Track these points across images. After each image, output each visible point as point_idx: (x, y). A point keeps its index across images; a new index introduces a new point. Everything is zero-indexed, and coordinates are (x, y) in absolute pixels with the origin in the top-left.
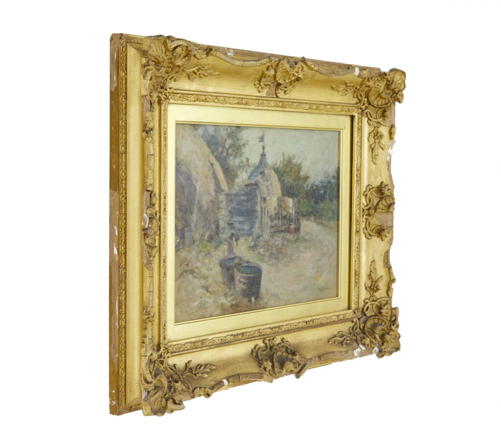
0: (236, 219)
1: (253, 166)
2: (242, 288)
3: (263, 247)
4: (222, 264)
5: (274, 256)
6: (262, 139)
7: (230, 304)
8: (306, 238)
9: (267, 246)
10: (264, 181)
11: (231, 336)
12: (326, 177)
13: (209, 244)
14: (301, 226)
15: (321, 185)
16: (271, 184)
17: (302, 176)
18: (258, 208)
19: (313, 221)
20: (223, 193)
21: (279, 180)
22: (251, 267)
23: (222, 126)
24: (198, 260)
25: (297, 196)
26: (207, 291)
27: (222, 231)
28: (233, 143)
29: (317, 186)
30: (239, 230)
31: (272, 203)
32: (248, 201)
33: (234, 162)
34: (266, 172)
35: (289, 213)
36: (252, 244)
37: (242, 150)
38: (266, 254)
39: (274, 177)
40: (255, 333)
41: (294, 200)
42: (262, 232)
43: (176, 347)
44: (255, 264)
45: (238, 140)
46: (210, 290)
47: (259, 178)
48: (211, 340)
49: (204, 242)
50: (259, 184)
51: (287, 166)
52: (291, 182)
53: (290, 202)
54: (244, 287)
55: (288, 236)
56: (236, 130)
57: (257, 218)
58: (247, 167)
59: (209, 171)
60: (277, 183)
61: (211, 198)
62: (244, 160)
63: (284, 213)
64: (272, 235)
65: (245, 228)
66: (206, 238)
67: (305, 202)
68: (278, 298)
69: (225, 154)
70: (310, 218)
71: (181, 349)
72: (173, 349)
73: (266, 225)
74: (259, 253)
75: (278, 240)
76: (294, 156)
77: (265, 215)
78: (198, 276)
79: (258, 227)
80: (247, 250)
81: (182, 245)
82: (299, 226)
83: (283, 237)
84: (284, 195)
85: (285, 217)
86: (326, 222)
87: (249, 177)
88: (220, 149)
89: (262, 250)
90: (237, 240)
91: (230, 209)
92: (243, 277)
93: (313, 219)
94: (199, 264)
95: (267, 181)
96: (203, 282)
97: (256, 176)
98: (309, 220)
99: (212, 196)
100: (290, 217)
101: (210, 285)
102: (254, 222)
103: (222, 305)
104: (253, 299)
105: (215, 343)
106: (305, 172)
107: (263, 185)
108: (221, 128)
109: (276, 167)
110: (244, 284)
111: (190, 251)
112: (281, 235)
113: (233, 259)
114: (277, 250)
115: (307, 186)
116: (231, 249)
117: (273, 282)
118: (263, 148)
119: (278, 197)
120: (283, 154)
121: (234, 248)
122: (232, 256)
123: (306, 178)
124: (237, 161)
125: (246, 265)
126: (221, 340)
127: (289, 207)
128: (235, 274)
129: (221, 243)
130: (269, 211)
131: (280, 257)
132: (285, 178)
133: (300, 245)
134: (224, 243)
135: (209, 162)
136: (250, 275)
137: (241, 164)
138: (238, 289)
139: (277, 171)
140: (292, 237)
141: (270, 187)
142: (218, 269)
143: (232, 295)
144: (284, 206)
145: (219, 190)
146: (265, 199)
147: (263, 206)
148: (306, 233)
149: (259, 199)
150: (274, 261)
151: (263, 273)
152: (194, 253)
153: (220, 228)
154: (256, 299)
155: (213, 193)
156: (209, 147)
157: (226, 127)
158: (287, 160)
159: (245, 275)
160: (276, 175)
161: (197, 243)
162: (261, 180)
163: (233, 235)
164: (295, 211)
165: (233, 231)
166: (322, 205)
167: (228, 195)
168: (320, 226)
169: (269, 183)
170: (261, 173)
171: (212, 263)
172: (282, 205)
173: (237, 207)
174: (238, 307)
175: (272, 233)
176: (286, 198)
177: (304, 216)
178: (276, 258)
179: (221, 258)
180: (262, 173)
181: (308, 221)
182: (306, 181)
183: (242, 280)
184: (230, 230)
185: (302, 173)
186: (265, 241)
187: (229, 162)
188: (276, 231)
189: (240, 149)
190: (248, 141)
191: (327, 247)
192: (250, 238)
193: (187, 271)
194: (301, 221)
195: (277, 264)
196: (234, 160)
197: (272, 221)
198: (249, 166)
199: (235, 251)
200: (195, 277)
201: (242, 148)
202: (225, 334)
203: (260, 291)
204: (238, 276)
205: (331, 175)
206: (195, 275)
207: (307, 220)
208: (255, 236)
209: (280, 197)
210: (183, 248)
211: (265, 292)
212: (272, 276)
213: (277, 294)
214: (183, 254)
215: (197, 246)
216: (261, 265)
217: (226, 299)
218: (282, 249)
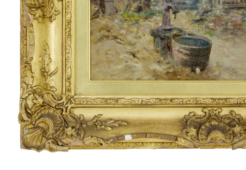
2: (183, 58)
3: (213, 21)
4: (155, 34)
5: (229, 32)
7: (165, 72)
9: (218, 20)
11: (156, 99)
13: (136, 15)
22: (195, 40)
24: (122, 28)
26: (134, 56)
27: (154, 3)
36: (198, 18)
38: (217, 29)
40: (190, 101)
42: (212, 7)
43: (83, 100)
44: (202, 37)
46: (138, 55)
48: (130, 99)
49: (130, 12)
54: (185, 58)
64: (227, 11)
66: (133, 9)
68: (235, 73)
71: (89, 103)
72: (80, 101)
74: (207, 27)
78: (123, 42)
79: (206, 3)
80: (190, 23)
81: (102, 13)
89: (211, 24)
90: (175, 13)
92: (185, 49)
94: (123, 32)
96: (129, 48)
101: (138, 52)
103: (154, 71)
104: (198, 70)
105: (133, 103)
110: (188, 55)
111: (113, 20)
112: (241, 12)
113: (170, 30)
114: (235, 25)
116: (166, 21)
117: (228, 57)
122: (168, 27)
125: (189, 37)
126: (142, 101)
128: (172, 44)
129: (153, 14)
131: (239, 33)
134: (158, 14)
136: (194, 47)
138: (176, 59)
142: (149, 38)
143: (168, 63)
150: (230, 36)
151: (213, 46)
152: (116, 21)
154: (202, 70)
159: (187, 47)
161: (120, 13)
163: (169, 8)
165: (170, 4)
171: (140, 32)
174: (176, 75)
175: (226, 9)
178: (232, 33)
179: (153, 28)
183: (182, 50)
184: (165, 3)
186: (216, 16)
188: (232, 7)
192: (195, 12)
193: (107, 37)
195: (234, 40)
199: (172, 23)
200: (118, 43)
202: (148, 97)
203: (208, 63)
204: (176, 46)
206: (119, 41)
208: (201, 11)
210: (103, 16)
211: (215, 65)
212: (226, 51)
213: (233, 69)
214: (103, 21)
215: (121, 15)
216: (210, 38)
217: (160, 66)
218: (241, 25)
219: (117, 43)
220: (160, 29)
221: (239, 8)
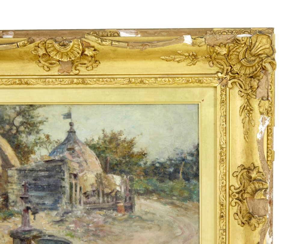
0: (33, 193)
1: (56, 142)
3: (74, 222)
4: (14, 235)
5: (91, 233)
6: (68, 116)
8: (144, 217)
9: (79, 221)
10: (73, 157)
12: (178, 154)
14: (135, 205)
15: (168, 163)
16: (86, 161)
17: (135, 153)
18: (66, 184)
19: (156, 201)
20: (13, 168)
21: (98, 157)
23: (7, 105)
25: (128, 173)
27: (12, 204)
28: (25, 120)
29: (162, 164)
30: (38, 204)
31: (86, 180)
32: (49, 177)
33: (27, 139)
34: (77, 148)
35: (115, 191)
36: (58, 218)
37: (38, 127)
38: (78, 230)
39: (90, 153)
41: (122, 177)
42: (72, 208)
45: (32, 117)
47: (66, 154)
50: (66, 160)
51: (110, 142)
52: (118, 159)
53: (117, 179)
55: (114, 214)
56: (29, 108)
57: (64, 193)
58: (48, 144)
60: (94, 159)
62: (43, 136)
63: (107, 191)
65: (47, 202)
67: (141, 180)
69: (14, 132)
70: (151, 197)
73: (78, 201)
74: (68, 228)
75: (98, 217)
76: (120, 133)
77: (76, 191)
79: (66, 203)
80: (50, 224)
82: (132, 204)
83: (105, 215)
84: (106, 172)
85: (108, 195)
86: (178, 203)
87: (51, 154)
88: (7, 127)
89: (72, 225)
90: (34, 214)
91: (23, 184)
95: (79, 157)
97: (62, 153)
98: (149, 199)
100: (116, 194)
102: (60, 198)
106: (141, 149)
107: (72, 161)
108: (7, 108)
109: (92, 143)
112: (103, 212)
113: (29, 231)
114: (96, 227)
115: (145, 164)
116: (25, 222)
118: (71, 124)
119: (97, 174)
120: (103, 131)
121: (31, 222)
122: (27, 228)
123: (143, 155)
124: (32, 138)
127: (116, 185)
129: (11, 215)
130: (82, 187)
131: (101, 234)
132: (107, 155)
133: (135, 224)
134: (16, 215)
137: (38, 141)
139: (93, 147)
140: (120, 215)
141: (84, 164)
142: (8, 239)
144: (106, 183)
146: (75, 176)
147: (74, 182)
148: (144, 213)
149: (66, 175)
150: (92, 238)
153: (10, 201)
157: (15, 106)
158: (110, 136)
160: (93, 152)
162: (69, 157)
163: (28, 208)
164: (126, 189)
165: (29, 205)
166: (171, 183)
167: (20, 170)
168: (168, 207)
169: (82, 159)
170: (69, 149)
172: (104, 182)
173: (33, 182)
175: (88, 209)
176: (110, 175)
177: (139, 194)
178: (94, 235)
179: (11, 229)
180: (72, 150)
182: (142, 158)
184: (24, 203)
185: (136, 150)
186: (77, 217)
187: (21, 139)
189: (36, 126)
190: (47, 118)
191: (181, 229)
192: (54, 213)
194: (136, 199)
195: (96, 241)
196: (27, 137)
197: (87, 197)
198: (50, 143)
201: (38, 125)
205: (185, 152)
207: (146, 199)
208: (61, 212)
209: (100, 174)
216: (71, 240)
218: (104, 226)
220: (19, 231)
221: (101, 209)
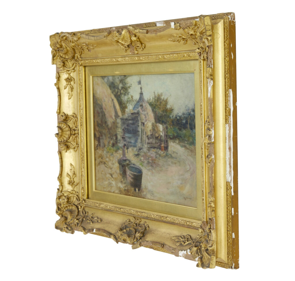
0: (127, 135)
1: (136, 101)
2: (131, 181)
3: (143, 156)
4: (119, 162)
5: (150, 164)
6: (140, 83)
7: (124, 189)
8: (173, 155)
9: (145, 156)
10: (143, 111)
12: (187, 110)
13: (112, 148)
15: (183, 116)
16: (148, 114)
17: (168, 109)
18: (140, 129)
19: (178, 144)
20: (119, 118)
21: (153, 111)
22: (136, 168)
24: (107, 157)
25: (165, 123)
26: (112, 177)
28: (123, 86)
29: (180, 117)
30: (129, 142)
31: (148, 127)
32: (133, 124)
34: (144, 105)
35: (160, 136)
36: (136, 153)
37: (128, 90)
38: (145, 162)
39: (149, 108)
41: (163, 126)
42: (142, 146)
44: (138, 167)
45: (125, 84)
46: (113, 176)
49: (110, 147)
50: (140, 113)
51: (158, 101)
52: (161, 113)
53: (161, 127)
55: (160, 152)
56: (124, 78)
57: (139, 136)
58: (132, 102)
59: (111, 104)
60: (151, 113)
61: (113, 120)
62: (130, 97)
63: (157, 135)
64: (149, 149)
65: (132, 141)
66: (111, 144)
67: (171, 128)
68: (153, 194)
69: (119, 93)
70: (175, 141)
73: (145, 142)
74: (141, 160)
75: (153, 153)
76: (162, 94)
77: (144, 135)
78: (107, 167)
79: (140, 142)
80: (134, 156)
81: (99, 146)
82: (167, 145)
83: (156, 152)
84: (156, 122)
85: (157, 138)
86: (188, 146)
87: (134, 108)
88: (116, 90)
89: (142, 158)
90: (127, 149)
91: (123, 128)
92: (131, 174)
93: (178, 142)
94: (107, 159)
95: (145, 111)
96: (110, 170)
97: (138, 108)
99: (113, 119)
100: (160, 138)
101: (113, 174)
102: (137, 139)
103: (120, 188)
104: (137, 189)
105: (106, 208)
106: (171, 106)
107: (142, 114)
108: (116, 77)
109: (150, 101)
110: (132, 178)
111: (103, 151)
112: (155, 150)
113: (125, 160)
114: (152, 160)
115: (173, 116)
116: (124, 154)
117: (150, 182)
118: (141, 88)
119: (152, 123)
120: (154, 93)
121: (126, 154)
122: (125, 159)
123: (172, 110)
124: (126, 98)
125: (133, 166)
127: (160, 131)
128: (126, 170)
129: (118, 149)
130: (146, 132)
131: (154, 165)
132: (157, 110)
133: (169, 160)
134: (120, 149)
135: (111, 98)
136: (135, 174)
137: (128, 100)
138: (128, 180)
139: (151, 104)
140: (162, 153)
142: (117, 165)
143: (125, 183)
144: (156, 130)
145: (117, 116)
146: (144, 124)
147: (143, 128)
148: (173, 152)
149: (140, 123)
150: (150, 168)
151: (143, 174)
152: (105, 152)
153: (118, 139)
154: (139, 190)
155: (114, 117)
156: (110, 89)
157: (119, 77)
158: (157, 96)
159: (133, 173)
160: (150, 108)
161: (106, 147)
162: (141, 111)
163: (125, 145)
164: (165, 135)
165: (125, 143)
166: (184, 131)
167: (122, 119)
168: (183, 148)
169: (146, 113)
171: (114, 160)
172: (155, 129)
173: (127, 127)
174: (128, 192)
175: (149, 148)
176: (158, 124)
177: (171, 139)
179: (119, 158)
180: (141, 106)
181: (174, 143)
182: (171, 112)
184: (123, 141)
185: (168, 107)
186: (144, 152)
187: (122, 98)
188: (152, 147)
190: (131, 85)
191: (189, 165)
192: (135, 149)
193: (102, 162)
194: (169, 142)
195: (152, 170)
196: (124, 97)
197: (148, 139)
198: (133, 101)
199: (126, 156)
203: (141, 186)
204: (129, 172)
205: (190, 108)
206: (106, 165)
208: (138, 148)
209: (154, 123)
210: (100, 148)
211: (144, 187)
212: (149, 178)
213: (152, 192)
214: (99, 152)
215: (107, 148)
216: (142, 168)
217: (122, 185)
218: (155, 160)
219: (105, 167)
220: (122, 160)
221: (154, 148)
